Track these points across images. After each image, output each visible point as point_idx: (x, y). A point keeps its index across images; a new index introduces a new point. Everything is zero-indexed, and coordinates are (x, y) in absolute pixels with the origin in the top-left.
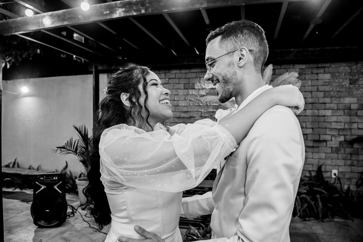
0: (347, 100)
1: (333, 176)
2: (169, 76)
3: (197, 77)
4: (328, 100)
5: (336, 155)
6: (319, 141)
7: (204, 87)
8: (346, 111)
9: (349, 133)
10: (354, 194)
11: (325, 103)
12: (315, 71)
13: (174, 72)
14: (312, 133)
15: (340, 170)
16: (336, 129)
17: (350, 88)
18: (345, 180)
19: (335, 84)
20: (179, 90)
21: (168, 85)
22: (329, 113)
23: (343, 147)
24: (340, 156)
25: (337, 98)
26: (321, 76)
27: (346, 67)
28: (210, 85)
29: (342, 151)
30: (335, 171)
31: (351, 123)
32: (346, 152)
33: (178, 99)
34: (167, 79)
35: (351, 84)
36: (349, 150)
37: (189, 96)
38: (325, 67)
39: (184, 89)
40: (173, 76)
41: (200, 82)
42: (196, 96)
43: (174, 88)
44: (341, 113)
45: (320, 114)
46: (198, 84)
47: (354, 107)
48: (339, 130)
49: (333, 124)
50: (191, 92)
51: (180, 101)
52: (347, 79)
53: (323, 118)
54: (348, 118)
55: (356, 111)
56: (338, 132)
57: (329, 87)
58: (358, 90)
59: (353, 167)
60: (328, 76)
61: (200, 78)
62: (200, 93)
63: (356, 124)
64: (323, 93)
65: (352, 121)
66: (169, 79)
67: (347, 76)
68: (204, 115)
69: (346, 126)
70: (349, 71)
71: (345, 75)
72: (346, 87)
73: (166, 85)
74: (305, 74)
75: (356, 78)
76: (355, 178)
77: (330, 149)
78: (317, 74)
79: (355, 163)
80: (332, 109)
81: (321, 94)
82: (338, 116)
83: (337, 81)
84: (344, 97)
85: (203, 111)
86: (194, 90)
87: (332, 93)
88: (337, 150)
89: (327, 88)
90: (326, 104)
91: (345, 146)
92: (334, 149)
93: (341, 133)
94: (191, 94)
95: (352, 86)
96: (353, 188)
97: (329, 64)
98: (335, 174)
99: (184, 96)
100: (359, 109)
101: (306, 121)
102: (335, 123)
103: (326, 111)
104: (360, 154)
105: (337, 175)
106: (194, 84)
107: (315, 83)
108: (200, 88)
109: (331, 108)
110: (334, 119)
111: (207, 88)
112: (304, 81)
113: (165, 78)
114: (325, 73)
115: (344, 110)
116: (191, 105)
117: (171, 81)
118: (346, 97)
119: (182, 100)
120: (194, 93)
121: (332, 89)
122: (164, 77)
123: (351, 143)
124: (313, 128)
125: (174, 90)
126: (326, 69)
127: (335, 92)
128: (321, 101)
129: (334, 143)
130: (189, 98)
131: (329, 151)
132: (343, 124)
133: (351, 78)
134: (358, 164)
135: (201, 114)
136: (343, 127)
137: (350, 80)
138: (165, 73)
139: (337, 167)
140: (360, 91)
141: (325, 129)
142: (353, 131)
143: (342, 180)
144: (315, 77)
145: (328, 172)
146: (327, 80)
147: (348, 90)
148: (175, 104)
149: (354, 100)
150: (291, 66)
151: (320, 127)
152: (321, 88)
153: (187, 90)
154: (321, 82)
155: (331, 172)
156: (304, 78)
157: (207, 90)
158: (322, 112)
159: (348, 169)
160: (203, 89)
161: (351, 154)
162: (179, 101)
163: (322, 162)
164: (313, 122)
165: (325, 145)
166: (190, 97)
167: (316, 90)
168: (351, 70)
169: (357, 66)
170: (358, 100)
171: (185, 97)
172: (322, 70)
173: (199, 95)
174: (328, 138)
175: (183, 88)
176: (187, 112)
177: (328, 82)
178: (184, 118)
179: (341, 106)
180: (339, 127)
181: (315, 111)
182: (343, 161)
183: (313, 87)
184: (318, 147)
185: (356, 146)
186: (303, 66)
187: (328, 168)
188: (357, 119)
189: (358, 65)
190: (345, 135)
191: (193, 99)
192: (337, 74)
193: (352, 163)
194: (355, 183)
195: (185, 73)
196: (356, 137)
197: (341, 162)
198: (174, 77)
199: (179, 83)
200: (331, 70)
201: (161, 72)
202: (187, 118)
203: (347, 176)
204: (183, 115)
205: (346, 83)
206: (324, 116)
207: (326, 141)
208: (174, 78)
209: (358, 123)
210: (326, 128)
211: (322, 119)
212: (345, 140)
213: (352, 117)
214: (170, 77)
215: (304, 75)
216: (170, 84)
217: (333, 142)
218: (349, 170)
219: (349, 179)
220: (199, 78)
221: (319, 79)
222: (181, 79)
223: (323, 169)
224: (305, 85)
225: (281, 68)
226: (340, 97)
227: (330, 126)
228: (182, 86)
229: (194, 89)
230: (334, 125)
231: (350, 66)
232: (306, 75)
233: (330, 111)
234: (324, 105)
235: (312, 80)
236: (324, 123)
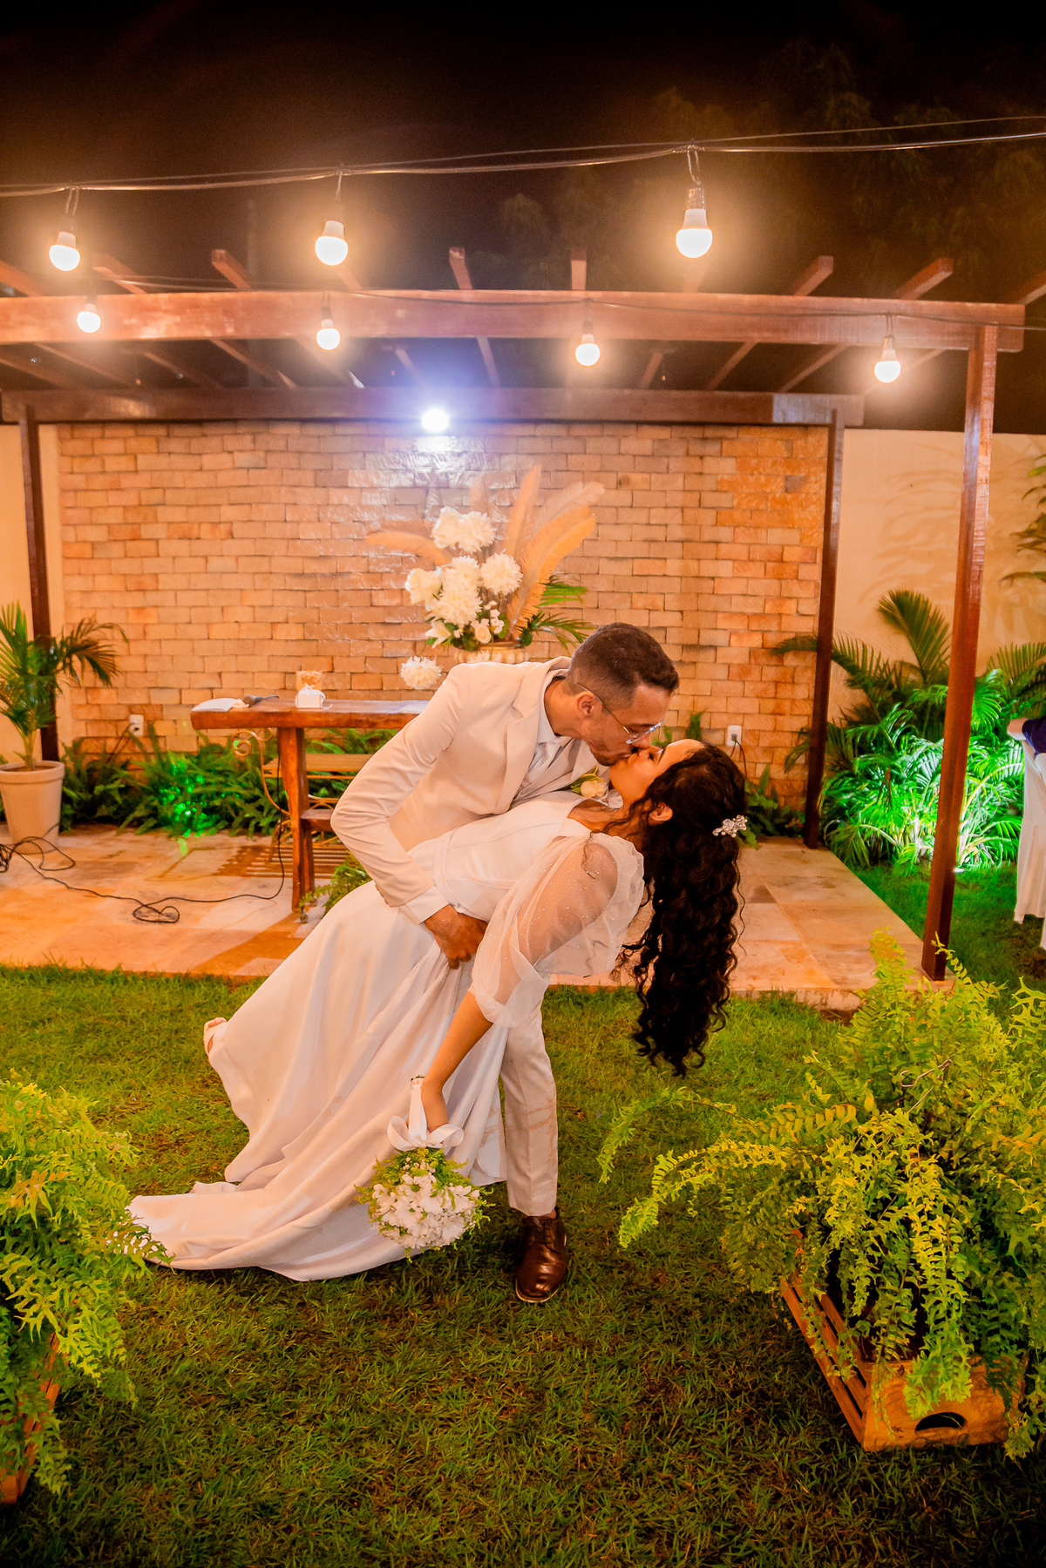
0: (776, 536)
1: (730, 743)
2: (268, 443)
3: (357, 452)
4: (724, 533)
5: (739, 685)
6: (696, 647)
7: (375, 481)
8: (770, 565)
9: (774, 627)
10: (778, 789)
11: (717, 543)
12: (696, 448)
13: (282, 430)
14: (680, 624)
15: (748, 726)
16: (743, 614)
17: (784, 502)
18: (759, 752)
19: (746, 490)
20: (299, 490)
21: (264, 472)
22: (725, 569)
23: (758, 664)
24: (749, 687)
25: (748, 528)
26: (710, 465)
27: (779, 443)
28: (394, 476)
29: (755, 675)
30: (735, 729)
31: (782, 598)
32: (764, 679)
33: (297, 518)
34: (262, 454)
35: (787, 491)
36: (771, 673)
37: (331, 509)
38: (721, 439)
39: (316, 486)
40: (281, 445)
41: (363, 468)
42: (353, 509)
43: (284, 482)
44: (757, 569)
45: (703, 573)
46: (358, 473)
47: (792, 555)
48: (750, 617)
49: (734, 599)
50: (336, 496)
51: (302, 525)
52: (778, 476)
53: (711, 582)
54: (775, 583)
55: (795, 568)
56: (746, 622)
57: (730, 495)
58: (804, 509)
59: (779, 717)
60: (727, 467)
61: (364, 453)
62: (364, 502)
63: (794, 601)
64: (713, 513)
65: (785, 594)
66: (267, 452)
67: (780, 469)
68: (377, 570)
69: (768, 609)
70: (785, 455)
71: (774, 463)
72: (774, 498)
73: (256, 472)
74: (668, 457)
75: (803, 475)
76: (785, 747)
77: (726, 668)
78: (701, 457)
79: (787, 706)
80: (734, 560)
81: (709, 517)
82: (748, 578)
83: (751, 479)
84: (767, 528)
85: (372, 555)
86: (346, 491)
87: (737, 515)
88: (743, 673)
89: (725, 500)
90: (721, 546)
91: (763, 660)
92: (734, 670)
93: (754, 626)
94: (336, 502)
95: (789, 497)
96: (777, 773)
97: (735, 429)
98: (734, 738)
99: (315, 509)
100: (806, 563)
101: (666, 591)
102: (741, 598)
103: (719, 562)
104: (799, 684)
105: (739, 739)
106: (345, 473)
107: (693, 482)
108: (364, 485)
109: (733, 557)
110: (738, 586)
111: (385, 484)
112: (665, 477)
113: (254, 450)
114: (721, 454)
115: (765, 562)
116: (338, 536)
117: (272, 460)
118: (773, 527)
119: (309, 522)
120: (345, 500)
121: (739, 504)
122: (252, 446)
123: (779, 652)
124: (682, 612)
125: (283, 490)
126: (725, 444)
127: (744, 510)
128: (707, 537)
129: (736, 652)
130: (329, 515)
131: (722, 673)
132: (762, 603)
133: (789, 473)
134: (792, 709)
135: (368, 563)
136: (759, 610)
137: (787, 478)
138: (254, 434)
139: (740, 719)
140: (810, 512)
141: (712, 616)
142: (784, 619)
143: (749, 755)
144: (696, 465)
145: (717, 730)
146: (725, 477)
147: (779, 507)
148: (288, 535)
149: (794, 536)
150: (632, 429)
151: (702, 607)
152: (709, 499)
153: (322, 491)
154: (709, 483)
155: (725, 730)
156: (664, 468)
157: (385, 492)
158: (708, 568)
159: (767, 723)
160: (373, 488)
161: (777, 683)
162: (298, 522)
163: (701, 704)
164: (684, 594)
165: (712, 659)
166: (332, 514)
167: (697, 504)
168: (791, 450)
169: (806, 442)
170: (803, 536)
171: (318, 513)
172: (712, 448)
173: (360, 505)
174: (720, 638)
175: (310, 482)
176: (326, 557)
177: (729, 482)
178: (314, 575)
179: (758, 552)
180: (749, 610)
181: (690, 562)
182: (756, 702)
183: (690, 495)
184: (695, 663)
185: (790, 660)
186: (664, 433)
187: (718, 721)
188: (795, 589)
189: (810, 439)
190: (763, 632)
191: (342, 520)
192: (754, 462)
193: (778, 706)
194: (783, 761)
195: (319, 437)
196: (792, 636)
197: (750, 705)
198: (283, 448)
199: (299, 469)
200: (738, 447)
201: (241, 430)
202: (323, 575)
203: (765, 742)
204: (312, 567)
205: (776, 488)
206: (713, 578)
207: (715, 648)
208: (282, 452)
209: (797, 599)
210: (716, 612)
211: (707, 586)
212: (763, 647)
213: (784, 583)
214: (271, 447)
215: (665, 460)
216: (271, 468)
217: (732, 651)
218: (770, 727)
219: (770, 750)
220: (361, 455)
221: (706, 471)
222: (306, 456)
223: (704, 724)
224: (666, 488)
225: (602, 436)
226: (757, 527)
227: (726, 607)
228: (308, 478)
229: (347, 487)
230: (738, 605)
231: (788, 440)
232: (672, 459)
233: (730, 563)
234: (714, 545)
235: (686, 474)
236: (714, 598)
